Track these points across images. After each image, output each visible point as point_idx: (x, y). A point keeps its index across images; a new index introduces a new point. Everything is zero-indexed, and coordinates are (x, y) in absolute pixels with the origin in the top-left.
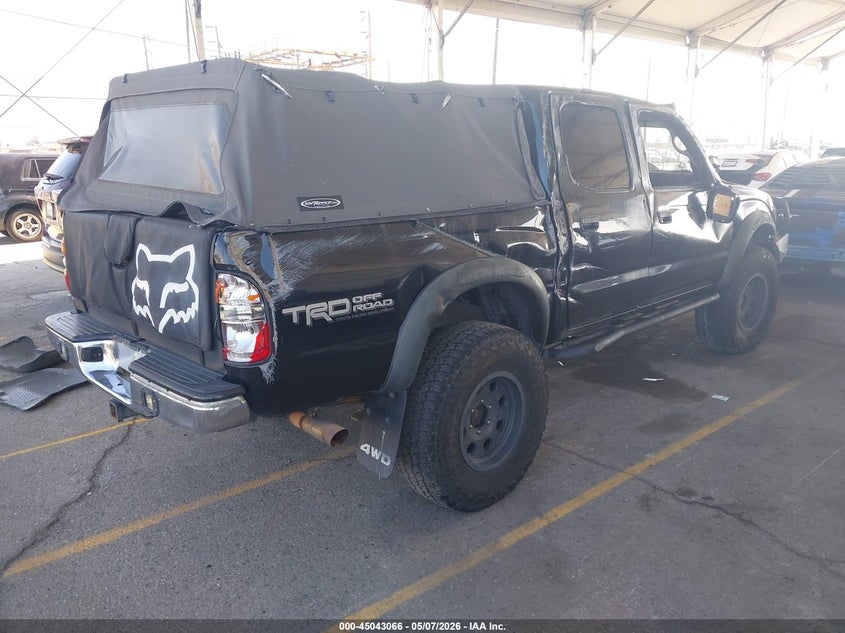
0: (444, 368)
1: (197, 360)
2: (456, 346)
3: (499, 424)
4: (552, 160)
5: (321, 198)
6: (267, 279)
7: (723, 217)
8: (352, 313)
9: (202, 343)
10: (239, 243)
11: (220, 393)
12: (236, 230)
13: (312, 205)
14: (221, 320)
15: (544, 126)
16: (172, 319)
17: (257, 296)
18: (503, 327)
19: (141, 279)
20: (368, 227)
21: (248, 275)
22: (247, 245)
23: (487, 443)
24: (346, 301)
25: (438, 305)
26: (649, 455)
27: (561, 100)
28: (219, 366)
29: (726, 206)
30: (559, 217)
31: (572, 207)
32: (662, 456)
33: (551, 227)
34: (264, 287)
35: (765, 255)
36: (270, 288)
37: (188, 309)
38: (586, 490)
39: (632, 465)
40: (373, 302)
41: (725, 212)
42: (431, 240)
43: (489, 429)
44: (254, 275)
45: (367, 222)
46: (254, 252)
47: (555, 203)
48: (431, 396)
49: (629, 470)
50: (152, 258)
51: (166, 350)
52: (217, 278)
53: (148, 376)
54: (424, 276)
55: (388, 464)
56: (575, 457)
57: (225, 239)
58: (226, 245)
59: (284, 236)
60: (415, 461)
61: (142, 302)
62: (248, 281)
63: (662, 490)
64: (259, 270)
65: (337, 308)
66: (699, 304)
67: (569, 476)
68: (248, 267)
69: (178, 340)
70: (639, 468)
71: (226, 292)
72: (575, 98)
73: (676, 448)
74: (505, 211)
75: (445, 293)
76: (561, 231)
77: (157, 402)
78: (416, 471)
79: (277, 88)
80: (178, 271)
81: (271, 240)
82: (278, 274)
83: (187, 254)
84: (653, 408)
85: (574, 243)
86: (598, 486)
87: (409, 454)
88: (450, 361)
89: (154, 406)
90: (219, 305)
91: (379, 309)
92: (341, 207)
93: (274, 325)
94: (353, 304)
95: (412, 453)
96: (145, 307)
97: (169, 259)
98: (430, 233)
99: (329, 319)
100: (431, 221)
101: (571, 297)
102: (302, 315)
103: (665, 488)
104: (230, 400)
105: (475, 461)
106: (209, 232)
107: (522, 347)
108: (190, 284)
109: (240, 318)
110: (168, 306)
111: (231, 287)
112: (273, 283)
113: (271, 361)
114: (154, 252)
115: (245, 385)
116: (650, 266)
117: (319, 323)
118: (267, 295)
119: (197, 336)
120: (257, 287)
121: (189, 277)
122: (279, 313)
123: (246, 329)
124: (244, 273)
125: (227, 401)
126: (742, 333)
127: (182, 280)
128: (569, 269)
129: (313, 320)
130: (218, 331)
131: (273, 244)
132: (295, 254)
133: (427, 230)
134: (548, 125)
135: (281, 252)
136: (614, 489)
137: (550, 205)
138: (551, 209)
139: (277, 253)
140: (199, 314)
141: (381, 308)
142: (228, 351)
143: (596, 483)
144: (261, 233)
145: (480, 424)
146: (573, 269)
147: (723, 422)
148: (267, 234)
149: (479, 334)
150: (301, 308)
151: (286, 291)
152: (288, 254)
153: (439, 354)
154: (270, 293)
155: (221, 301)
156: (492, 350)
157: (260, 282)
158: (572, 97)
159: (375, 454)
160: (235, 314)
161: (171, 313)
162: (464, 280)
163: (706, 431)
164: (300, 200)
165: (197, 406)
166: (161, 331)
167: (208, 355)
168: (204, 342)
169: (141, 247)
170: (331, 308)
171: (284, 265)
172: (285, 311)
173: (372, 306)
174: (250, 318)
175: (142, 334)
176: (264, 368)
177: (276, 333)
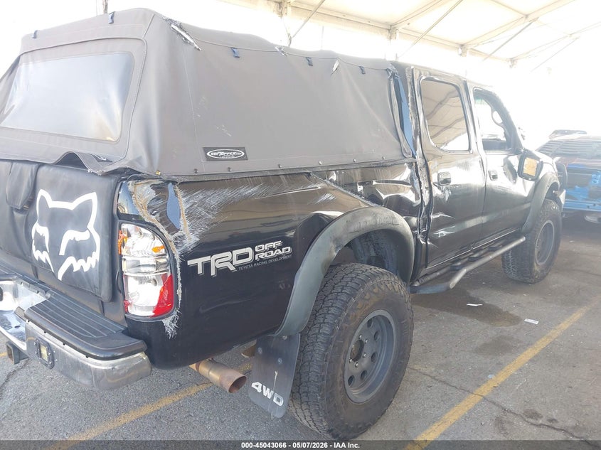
0: (332, 310)
1: (97, 309)
2: (342, 289)
3: (373, 356)
4: (416, 124)
5: (225, 149)
6: (172, 229)
7: (531, 176)
8: (255, 261)
9: (103, 293)
10: (145, 192)
11: (120, 350)
12: (142, 179)
13: (218, 156)
14: (122, 272)
15: (409, 95)
16: (71, 268)
17: (162, 248)
18: (381, 270)
19: (41, 224)
20: (269, 179)
21: (154, 226)
22: (153, 194)
23: (364, 373)
24: (249, 250)
25: (330, 252)
26: (490, 376)
27: (420, 75)
28: (119, 317)
29: (533, 167)
30: (422, 173)
31: (432, 165)
32: (501, 377)
33: (416, 181)
34: (170, 237)
35: (554, 206)
36: (176, 239)
37: (89, 258)
38: (446, 412)
39: (479, 386)
40: (273, 249)
41: (532, 172)
42: (324, 191)
43: (365, 362)
44: (159, 225)
45: (269, 174)
46: (160, 202)
47: (419, 161)
48: (321, 338)
49: (478, 391)
50: (52, 204)
51: (65, 295)
52: (120, 228)
53: (45, 325)
54: (318, 225)
55: (281, 404)
56: (429, 378)
57: (131, 188)
58: (130, 194)
59: (191, 185)
60: (304, 398)
61: (41, 248)
62: (153, 232)
63: (511, 412)
64: (164, 220)
65: (240, 257)
66: (513, 245)
67: (428, 399)
68: (153, 217)
69: (78, 288)
70: (485, 390)
71: (129, 243)
72: (430, 74)
73: (511, 369)
74: (382, 166)
75: (336, 240)
76: (424, 184)
77: (52, 354)
78: (304, 407)
79: (186, 39)
80: (79, 218)
81: (177, 190)
82: (184, 225)
83: (89, 202)
84: (481, 331)
85: (434, 195)
86: (456, 408)
87: (299, 392)
88: (338, 304)
89: (49, 358)
90: (121, 256)
91: (278, 256)
92: (245, 158)
93: (179, 277)
94: (255, 253)
95: (301, 391)
96: (44, 252)
97: (71, 206)
98: (322, 184)
99: (232, 268)
100: (324, 174)
101: (430, 241)
102: (207, 266)
103: (513, 410)
104: (131, 357)
105: (355, 393)
106: (113, 181)
107: (396, 287)
108: (92, 233)
109: (143, 269)
110: (68, 254)
111: (135, 236)
112: (179, 234)
113: (175, 314)
114: (55, 199)
115: (147, 341)
116: (483, 214)
117: (223, 272)
118: (172, 246)
119: (97, 286)
120: (162, 237)
121: (91, 225)
122: (184, 265)
123: (149, 281)
124: (149, 224)
125: (128, 358)
126: (538, 267)
127: (84, 229)
128: (429, 218)
129: (218, 270)
130: (119, 281)
131: (180, 193)
132: (202, 203)
133: (320, 182)
134: (412, 95)
135: (187, 201)
136: (470, 411)
137: (416, 163)
138: (416, 165)
139: (182, 202)
140: (100, 264)
141: (281, 256)
142: (129, 304)
143: (453, 405)
144: (168, 182)
145: (357, 358)
146: (433, 217)
147: (541, 344)
148: (174, 183)
149: (362, 277)
150: (207, 259)
151: (192, 242)
152: (195, 204)
153: (327, 296)
154: (176, 244)
155: (124, 252)
156: (374, 293)
157: (166, 233)
158: (428, 73)
159: (267, 393)
160: (137, 265)
161: (71, 260)
162: (352, 229)
163: (530, 353)
164: (206, 150)
165: (96, 364)
166: (60, 277)
167: (108, 306)
168: (105, 293)
169: (42, 193)
170: (235, 258)
171: (190, 215)
172: (190, 263)
173: (273, 254)
174: (153, 269)
175: (41, 277)
176: (167, 322)
177: (180, 285)
